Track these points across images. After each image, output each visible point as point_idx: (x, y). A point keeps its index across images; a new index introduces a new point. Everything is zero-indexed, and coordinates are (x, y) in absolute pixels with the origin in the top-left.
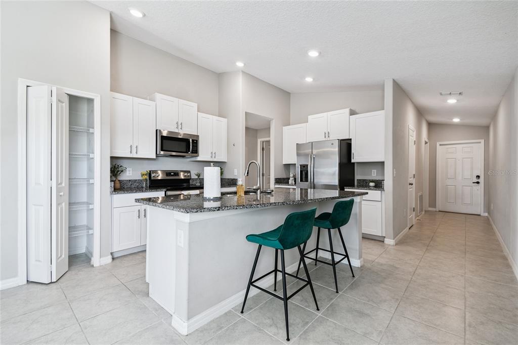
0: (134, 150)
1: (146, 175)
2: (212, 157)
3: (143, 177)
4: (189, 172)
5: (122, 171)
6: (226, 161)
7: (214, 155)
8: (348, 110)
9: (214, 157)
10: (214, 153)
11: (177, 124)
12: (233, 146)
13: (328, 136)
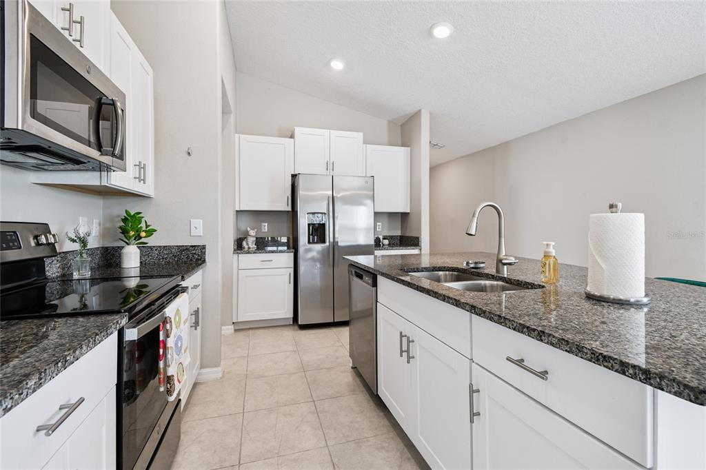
4: (46, 228)
6: (153, 195)
8: (362, 134)
9: (141, 179)
10: (141, 167)
11: (68, 12)
12: (187, 155)
13: (331, 168)
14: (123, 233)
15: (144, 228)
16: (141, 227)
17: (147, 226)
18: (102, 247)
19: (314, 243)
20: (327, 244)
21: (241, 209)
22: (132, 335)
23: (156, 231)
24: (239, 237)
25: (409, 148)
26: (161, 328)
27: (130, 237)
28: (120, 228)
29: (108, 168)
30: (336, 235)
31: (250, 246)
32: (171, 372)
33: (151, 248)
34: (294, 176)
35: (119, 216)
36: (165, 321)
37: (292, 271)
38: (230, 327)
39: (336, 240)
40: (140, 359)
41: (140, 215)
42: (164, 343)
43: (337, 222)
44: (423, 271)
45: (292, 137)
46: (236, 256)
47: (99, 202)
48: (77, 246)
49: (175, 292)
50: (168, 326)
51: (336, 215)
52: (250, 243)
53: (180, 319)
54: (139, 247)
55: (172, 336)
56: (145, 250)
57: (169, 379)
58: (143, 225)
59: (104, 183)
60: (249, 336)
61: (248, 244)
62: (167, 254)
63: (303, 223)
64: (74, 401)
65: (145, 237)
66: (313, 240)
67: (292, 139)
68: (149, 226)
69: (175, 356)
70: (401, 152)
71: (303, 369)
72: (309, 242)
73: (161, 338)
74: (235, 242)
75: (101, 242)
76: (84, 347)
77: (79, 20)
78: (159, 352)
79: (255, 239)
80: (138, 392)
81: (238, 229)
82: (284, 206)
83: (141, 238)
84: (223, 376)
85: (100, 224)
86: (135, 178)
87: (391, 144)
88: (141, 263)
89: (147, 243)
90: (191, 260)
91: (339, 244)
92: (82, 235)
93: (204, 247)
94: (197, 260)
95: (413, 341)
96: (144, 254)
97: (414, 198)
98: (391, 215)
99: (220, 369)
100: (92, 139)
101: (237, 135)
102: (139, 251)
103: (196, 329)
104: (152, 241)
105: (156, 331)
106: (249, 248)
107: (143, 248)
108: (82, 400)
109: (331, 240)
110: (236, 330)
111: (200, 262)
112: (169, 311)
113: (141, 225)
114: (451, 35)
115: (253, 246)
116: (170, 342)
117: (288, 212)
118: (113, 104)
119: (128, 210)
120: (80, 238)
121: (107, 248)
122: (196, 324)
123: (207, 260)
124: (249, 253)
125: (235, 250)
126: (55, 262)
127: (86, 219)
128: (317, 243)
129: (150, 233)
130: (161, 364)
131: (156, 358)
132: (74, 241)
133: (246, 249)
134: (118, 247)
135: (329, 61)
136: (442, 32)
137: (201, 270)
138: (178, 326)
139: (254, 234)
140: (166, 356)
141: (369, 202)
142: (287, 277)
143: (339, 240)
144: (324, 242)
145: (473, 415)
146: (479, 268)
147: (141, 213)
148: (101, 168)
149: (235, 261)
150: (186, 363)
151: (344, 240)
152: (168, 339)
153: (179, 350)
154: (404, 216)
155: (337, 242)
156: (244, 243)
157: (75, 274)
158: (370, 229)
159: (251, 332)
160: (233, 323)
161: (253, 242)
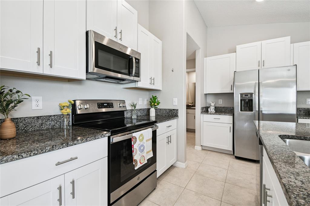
0: (46, 60)
1: (68, 107)
2: (151, 83)
3: (64, 111)
4: (124, 102)
5: (20, 102)
6: (161, 89)
7: (153, 81)
9: (153, 84)
10: (152, 79)
12: (172, 71)
13: (262, 65)
17: (158, 101)
19: (245, 111)
20: (254, 112)
21: (207, 94)
23: (160, 103)
24: (206, 106)
27: (152, 105)
28: (150, 102)
30: (261, 107)
37: (232, 126)
38: (199, 147)
46: (202, 115)
47: (147, 93)
51: (260, 94)
52: (212, 109)
57: (135, 161)
58: (156, 101)
61: (210, 110)
62: (165, 112)
63: (237, 99)
65: (157, 105)
66: (244, 109)
67: (235, 53)
69: (139, 153)
71: (225, 180)
72: (241, 110)
79: (214, 107)
82: (229, 90)
85: (147, 100)
90: (173, 115)
91: (263, 112)
96: (156, 111)
99: (185, 164)
101: (205, 58)
104: (159, 107)
107: (156, 109)
109: (257, 109)
111: (176, 116)
115: (213, 111)
117: (230, 93)
118: (132, 58)
119: (153, 95)
121: (148, 109)
122: (169, 142)
123: (179, 115)
124: (211, 114)
125: (201, 112)
126: (129, 112)
127: (142, 99)
128: (247, 111)
129: (158, 104)
133: (210, 112)
137: (176, 120)
139: (213, 105)
142: (229, 129)
143: (263, 110)
144: (252, 111)
147: (156, 96)
149: (202, 118)
152: (135, 145)
155: (262, 111)
156: (209, 109)
157: (132, 117)
158: (293, 103)
159: (209, 152)
160: (202, 146)
161: (213, 109)
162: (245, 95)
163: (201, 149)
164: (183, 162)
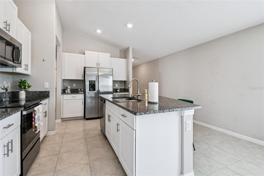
6: (30, 74)
8: (109, 54)
9: (26, 69)
10: (26, 66)
11: (6, 23)
12: (43, 61)
13: (99, 65)
14: (19, 87)
15: (27, 85)
16: (26, 85)
17: (28, 85)
18: (12, 92)
19: (91, 91)
20: (96, 91)
21: (65, 79)
22: (25, 113)
23: (31, 86)
24: (64, 89)
25: (126, 59)
26: (33, 113)
27: (22, 88)
28: (19, 85)
29: (16, 67)
30: (99, 88)
31: (68, 92)
32: (36, 125)
33: (29, 92)
34: (85, 68)
35: (18, 81)
36: (34, 111)
37: (83, 100)
39: (99, 90)
40: (27, 122)
41: (26, 81)
42: (34, 117)
43: (100, 84)
44: (119, 98)
45: (84, 54)
46: (62, 95)
47: (11, 77)
48: (4, 91)
49: (37, 104)
50: (35, 112)
51: (99, 81)
53: (39, 111)
54: (25, 92)
55: (37, 115)
56: (27, 93)
57: (36, 127)
58: (27, 84)
59: (14, 71)
60: (67, 123)
61: (67, 91)
62: (35, 94)
63: (87, 84)
64: (11, 124)
66: (91, 90)
67: (84, 55)
68: (29, 84)
69: (38, 121)
70: (123, 60)
71: (84, 131)
72: (89, 90)
73: (33, 116)
74: (62, 90)
75: (11, 90)
76: (13, 113)
77: (6, 22)
78: (32, 120)
79: (70, 89)
80: (26, 131)
81: (64, 86)
82: (81, 78)
83: (26, 88)
84: (56, 134)
85: (11, 84)
86: (24, 69)
87: (120, 58)
88: (26, 97)
89: (28, 90)
90: (44, 96)
91: (100, 91)
92: (6, 87)
93: (49, 92)
94: (46, 96)
95: (111, 117)
96: (27, 94)
97: (128, 76)
98: (121, 82)
99: (55, 131)
100: (12, 59)
101: (63, 53)
102: (25, 93)
103: (45, 117)
104: (30, 90)
105: (32, 113)
106: (68, 93)
108: (13, 124)
109: (97, 90)
110: (62, 121)
111: (47, 96)
112: (36, 108)
113: (26, 84)
114: (132, 27)
115: (69, 92)
116: (36, 117)
117: (83, 80)
118: (18, 48)
119: (21, 79)
120: (5, 88)
121: (13, 92)
122: (46, 116)
123: (50, 96)
124: (67, 94)
125: (62, 93)
127: (6, 82)
128: (92, 91)
129: (29, 87)
130: (33, 123)
131: (32, 121)
132: (3, 89)
134: (18, 92)
135: (96, 30)
136: (130, 26)
137: (47, 99)
138: (38, 113)
140: (35, 121)
141: (111, 77)
142: (82, 102)
143: (100, 90)
144: (95, 90)
145: (118, 130)
146: (135, 97)
147: (26, 80)
148: (13, 67)
149: (62, 97)
150: (41, 125)
151: (101, 90)
152: (36, 116)
153: (39, 120)
154: (125, 82)
156: (66, 91)
157: (3, 99)
158: (111, 86)
159: (68, 121)
160: (61, 118)
161: (69, 90)
162: (92, 82)
163: (61, 121)
164: (53, 131)
